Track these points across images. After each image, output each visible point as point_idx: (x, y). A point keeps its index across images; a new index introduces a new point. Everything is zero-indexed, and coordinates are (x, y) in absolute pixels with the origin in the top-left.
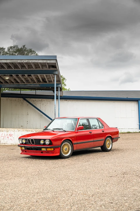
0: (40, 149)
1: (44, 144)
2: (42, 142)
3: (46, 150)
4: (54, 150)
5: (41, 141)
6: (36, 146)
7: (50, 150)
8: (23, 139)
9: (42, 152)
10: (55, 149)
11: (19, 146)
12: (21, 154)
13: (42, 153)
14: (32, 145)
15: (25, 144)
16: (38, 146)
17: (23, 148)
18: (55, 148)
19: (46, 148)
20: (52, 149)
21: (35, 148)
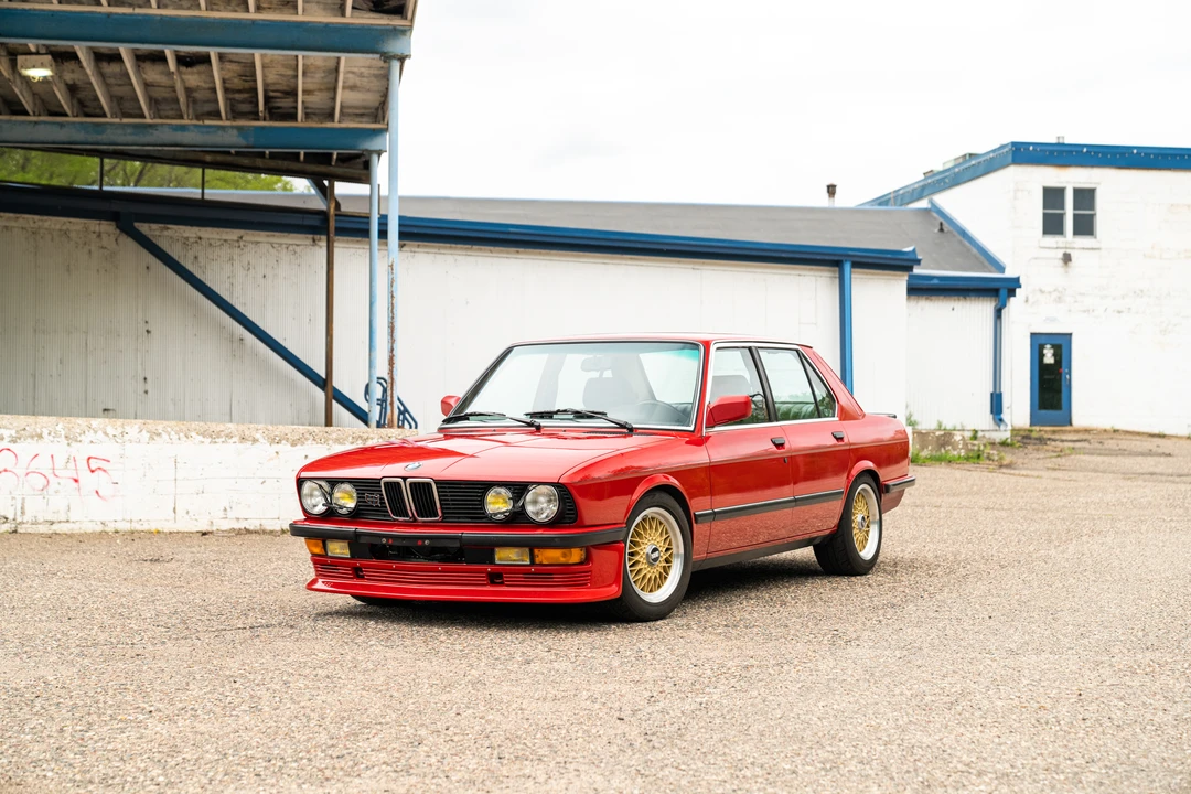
0: (484, 551)
1: (518, 518)
2: (498, 504)
3: (533, 562)
4: (588, 559)
5: (490, 497)
6: (458, 533)
7: (563, 560)
8: (333, 482)
9: (495, 577)
10: (595, 552)
11: (296, 530)
12: (310, 586)
13: (492, 583)
14: (413, 524)
15: (355, 516)
16: (467, 534)
17: (338, 549)
18: (598, 547)
19: (532, 546)
20: (576, 556)
21: (443, 550)
